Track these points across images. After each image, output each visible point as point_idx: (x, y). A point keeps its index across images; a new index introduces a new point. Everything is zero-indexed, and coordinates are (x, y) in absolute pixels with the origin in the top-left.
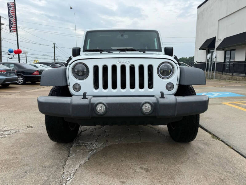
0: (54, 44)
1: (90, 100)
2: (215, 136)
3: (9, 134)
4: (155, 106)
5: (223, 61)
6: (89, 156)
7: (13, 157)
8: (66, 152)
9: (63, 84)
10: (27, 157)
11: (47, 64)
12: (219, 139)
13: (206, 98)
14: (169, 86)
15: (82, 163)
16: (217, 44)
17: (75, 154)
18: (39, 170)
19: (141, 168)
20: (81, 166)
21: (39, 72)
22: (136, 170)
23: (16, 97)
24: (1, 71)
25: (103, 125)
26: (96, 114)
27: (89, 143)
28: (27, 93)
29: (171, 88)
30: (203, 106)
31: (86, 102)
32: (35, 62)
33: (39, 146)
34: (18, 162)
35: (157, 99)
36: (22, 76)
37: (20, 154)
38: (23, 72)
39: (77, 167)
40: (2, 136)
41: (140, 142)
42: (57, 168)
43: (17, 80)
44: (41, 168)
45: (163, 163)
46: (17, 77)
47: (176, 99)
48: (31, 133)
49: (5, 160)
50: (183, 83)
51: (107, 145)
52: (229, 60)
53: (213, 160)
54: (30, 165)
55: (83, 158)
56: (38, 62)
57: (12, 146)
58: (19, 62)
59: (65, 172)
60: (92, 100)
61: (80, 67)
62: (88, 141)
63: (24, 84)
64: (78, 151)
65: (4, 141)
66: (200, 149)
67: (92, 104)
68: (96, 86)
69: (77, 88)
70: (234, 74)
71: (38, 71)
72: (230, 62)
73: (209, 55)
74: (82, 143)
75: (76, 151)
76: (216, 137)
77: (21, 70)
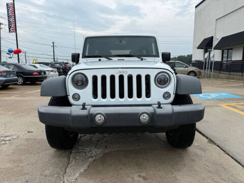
0: (53, 43)
1: (89, 110)
2: (211, 141)
3: (10, 140)
4: (153, 116)
5: (220, 60)
6: (88, 163)
7: (14, 165)
8: (66, 159)
9: (62, 94)
10: (28, 165)
11: (47, 64)
12: (215, 144)
13: (202, 107)
14: (166, 96)
15: (82, 170)
16: (215, 43)
17: (75, 162)
18: (40, 180)
19: (139, 176)
20: (81, 175)
21: (39, 73)
22: (134, 178)
23: (16, 98)
24: (1, 72)
25: (102, 133)
26: (95, 124)
27: (88, 149)
28: (26, 94)
29: (167, 97)
30: (199, 115)
31: (85, 112)
32: (35, 62)
33: (39, 153)
34: (19, 170)
35: (154, 109)
36: (21, 77)
37: (21, 161)
38: (22, 73)
39: (77, 175)
40: (3, 142)
41: (138, 148)
42: (57, 177)
43: (17, 80)
44: (42, 177)
45: (160, 170)
46: (16, 77)
47: (173, 109)
48: (31, 139)
49: (6, 168)
50: (179, 93)
51: (106, 152)
52: (226, 59)
53: (209, 166)
54: (31, 174)
55: (82, 166)
56: (37, 62)
57: (13, 153)
58: (19, 62)
59: (66, 181)
60: (91, 110)
61: (79, 77)
62: (87, 147)
63: (24, 84)
64: (78, 158)
65: (4, 147)
66: (196, 155)
67: (91, 115)
68: (95, 95)
69: (77, 97)
70: (231, 73)
71: (37, 71)
72: (227, 61)
73: (207, 55)
74: (82, 149)
75: (76, 158)
76: (213, 142)
77: (21, 71)
